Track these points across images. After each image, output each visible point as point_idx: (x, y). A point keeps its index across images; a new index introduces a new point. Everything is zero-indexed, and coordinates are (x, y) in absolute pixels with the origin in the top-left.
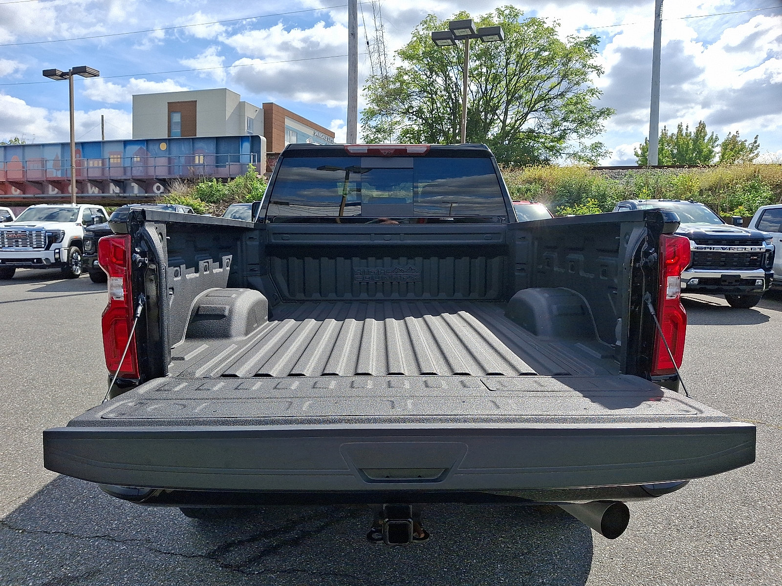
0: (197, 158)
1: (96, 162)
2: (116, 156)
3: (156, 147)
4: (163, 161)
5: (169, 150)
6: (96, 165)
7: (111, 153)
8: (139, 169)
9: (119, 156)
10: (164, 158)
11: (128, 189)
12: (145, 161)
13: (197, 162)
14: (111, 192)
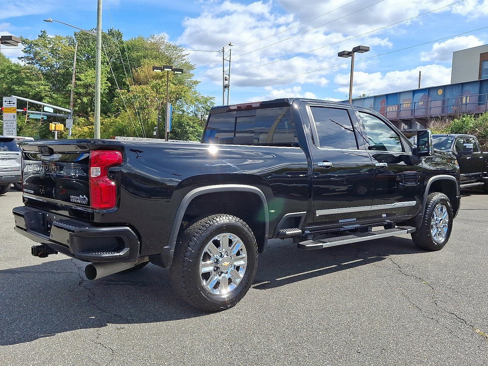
0: (464, 98)
1: (394, 108)
2: (407, 102)
3: (435, 94)
4: (439, 103)
5: (444, 94)
6: (394, 110)
7: (404, 100)
8: (422, 111)
9: (409, 102)
10: (440, 101)
11: (413, 127)
12: (427, 104)
13: (464, 101)
14: (402, 128)
